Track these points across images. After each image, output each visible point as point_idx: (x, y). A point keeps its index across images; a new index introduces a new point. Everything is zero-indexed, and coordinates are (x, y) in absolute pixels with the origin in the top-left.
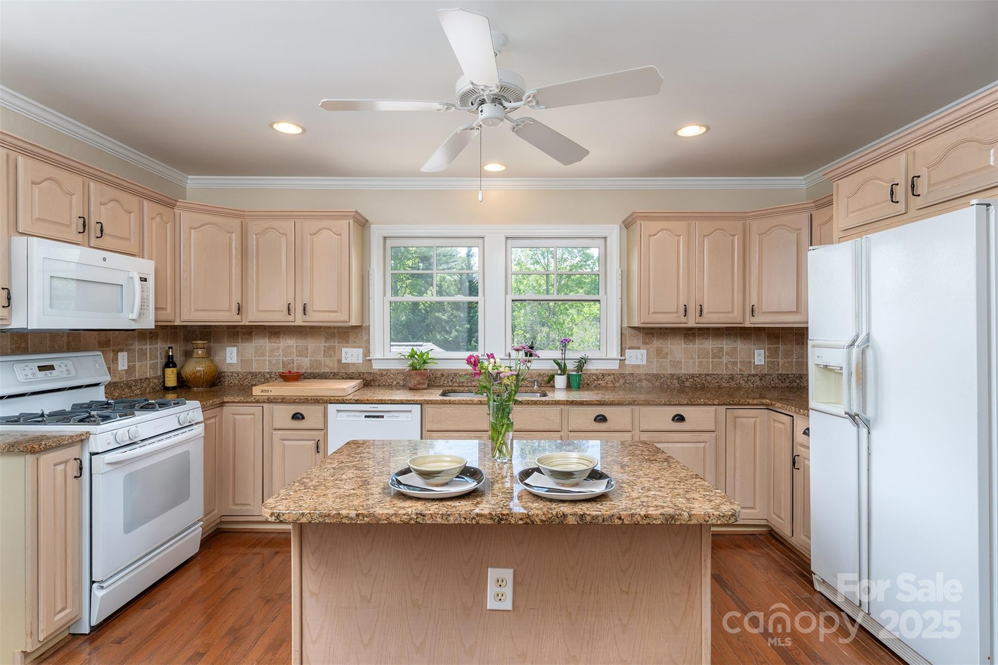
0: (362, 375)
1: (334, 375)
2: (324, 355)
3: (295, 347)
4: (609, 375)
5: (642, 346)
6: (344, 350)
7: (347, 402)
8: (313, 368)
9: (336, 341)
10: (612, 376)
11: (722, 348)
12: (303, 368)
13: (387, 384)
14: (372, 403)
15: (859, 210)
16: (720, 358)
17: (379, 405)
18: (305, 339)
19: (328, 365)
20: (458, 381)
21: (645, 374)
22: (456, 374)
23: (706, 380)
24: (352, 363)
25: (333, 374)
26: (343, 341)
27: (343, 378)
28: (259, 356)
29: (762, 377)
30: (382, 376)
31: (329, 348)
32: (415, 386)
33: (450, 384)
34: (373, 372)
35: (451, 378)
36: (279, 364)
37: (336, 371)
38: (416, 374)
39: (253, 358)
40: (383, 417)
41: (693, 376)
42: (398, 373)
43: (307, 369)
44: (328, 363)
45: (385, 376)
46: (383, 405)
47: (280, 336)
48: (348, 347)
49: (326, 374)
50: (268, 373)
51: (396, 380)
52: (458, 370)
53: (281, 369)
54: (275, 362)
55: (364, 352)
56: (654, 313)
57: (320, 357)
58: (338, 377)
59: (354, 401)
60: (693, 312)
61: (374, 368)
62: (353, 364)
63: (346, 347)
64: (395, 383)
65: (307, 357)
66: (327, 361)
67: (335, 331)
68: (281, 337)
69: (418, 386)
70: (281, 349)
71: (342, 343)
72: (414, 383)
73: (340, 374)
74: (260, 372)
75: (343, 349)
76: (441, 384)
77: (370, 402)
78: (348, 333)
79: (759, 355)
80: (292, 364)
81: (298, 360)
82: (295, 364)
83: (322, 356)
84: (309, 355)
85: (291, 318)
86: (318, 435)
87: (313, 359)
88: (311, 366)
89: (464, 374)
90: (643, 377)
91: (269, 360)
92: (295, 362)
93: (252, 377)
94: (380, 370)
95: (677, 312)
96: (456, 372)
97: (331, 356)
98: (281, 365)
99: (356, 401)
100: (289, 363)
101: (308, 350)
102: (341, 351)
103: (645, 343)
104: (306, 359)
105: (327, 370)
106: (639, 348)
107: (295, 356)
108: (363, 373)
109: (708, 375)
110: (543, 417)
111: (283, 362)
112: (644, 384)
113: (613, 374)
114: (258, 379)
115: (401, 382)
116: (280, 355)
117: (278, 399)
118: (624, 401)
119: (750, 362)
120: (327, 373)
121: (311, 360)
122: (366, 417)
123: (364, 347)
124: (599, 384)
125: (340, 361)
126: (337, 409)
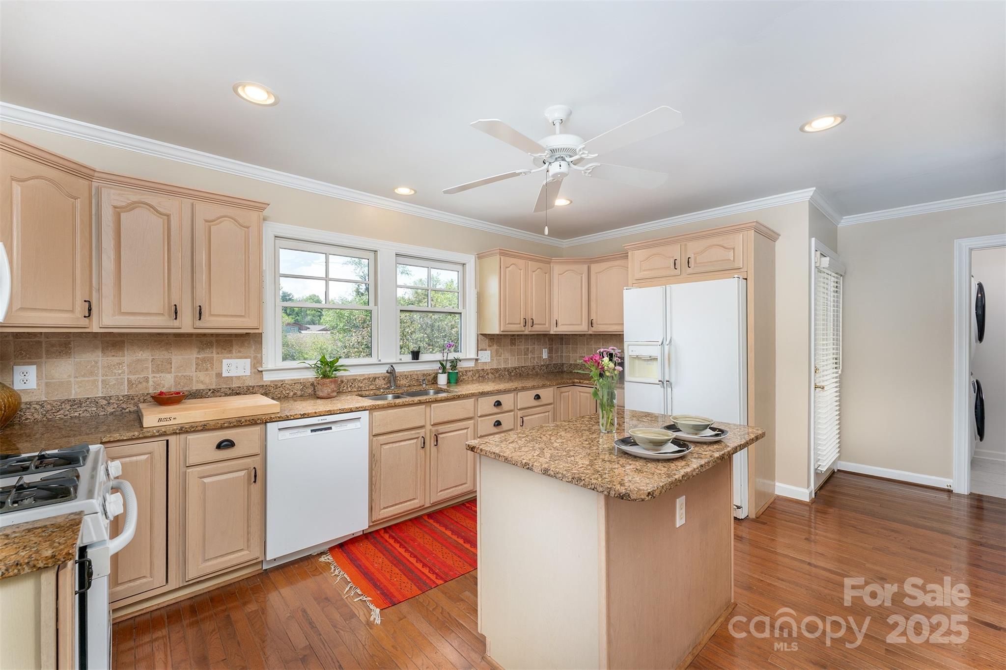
0: (251, 388)
1: (213, 392)
2: (196, 368)
3: (150, 360)
4: (470, 371)
5: (488, 348)
6: (225, 362)
7: (292, 418)
8: (179, 386)
9: (214, 351)
10: (471, 372)
11: (528, 348)
12: (164, 387)
13: (282, 396)
14: (321, 416)
15: (649, 270)
16: (527, 355)
17: (328, 416)
18: (167, 350)
19: (203, 380)
20: (357, 386)
21: (491, 369)
22: (355, 380)
23: (522, 370)
24: (236, 377)
25: (211, 391)
26: (223, 351)
27: (226, 395)
28: (83, 376)
29: (547, 366)
30: (276, 388)
31: (204, 360)
32: (329, 394)
33: (350, 389)
34: (265, 384)
35: (351, 384)
36: (122, 384)
37: (214, 387)
38: (331, 382)
39: (72, 379)
40: (330, 428)
41: (515, 368)
42: (295, 384)
43: (170, 388)
44: (202, 378)
45: (280, 387)
46: (332, 416)
47: (125, 347)
48: (231, 358)
49: (201, 391)
50: (104, 398)
51: (292, 391)
52: (356, 375)
53: (126, 390)
54: (115, 382)
55: (252, 363)
56: (508, 324)
57: (191, 372)
58: (219, 394)
59: (300, 416)
60: (529, 323)
61: (264, 380)
62: (238, 378)
63: (228, 358)
64: (292, 394)
65: (171, 373)
66: (202, 376)
67: (213, 339)
68: (126, 349)
69: (331, 394)
70: (125, 364)
71: (222, 353)
72: (328, 392)
73: (222, 390)
74: (88, 398)
75: (223, 360)
76: (341, 390)
77: (318, 415)
78: (231, 341)
79: (545, 351)
80: (144, 384)
81: (154, 377)
82: (151, 383)
83: (194, 369)
84: (173, 370)
85: (176, 323)
86: (255, 462)
87: (180, 374)
88: (177, 383)
89: (362, 379)
90: (489, 371)
91: (103, 381)
92: (150, 380)
93: (71, 406)
94: (272, 382)
95: (520, 324)
96: (355, 378)
97: (207, 370)
98: (126, 385)
99: (301, 415)
100: (140, 382)
101: (171, 363)
102: (222, 362)
103: (490, 346)
104: (168, 376)
105: (201, 387)
106: (486, 350)
107: (150, 372)
108: (253, 387)
109: (522, 367)
110: (463, 408)
111: (129, 381)
112: (490, 376)
113: (472, 370)
114: (84, 408)
115: (299, 393)
116: (123, 372)
117: (197, 427)
118: (511, 389)
119: (541, 357)
120: (203, 390)
121: (176, 377)
122: (312, 431)
123: (252, 357)
124: (464, 379)
125: (219, 375)
126: (279, 428)
